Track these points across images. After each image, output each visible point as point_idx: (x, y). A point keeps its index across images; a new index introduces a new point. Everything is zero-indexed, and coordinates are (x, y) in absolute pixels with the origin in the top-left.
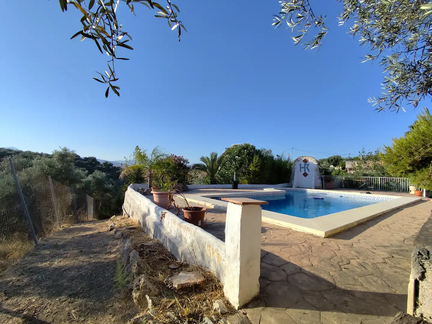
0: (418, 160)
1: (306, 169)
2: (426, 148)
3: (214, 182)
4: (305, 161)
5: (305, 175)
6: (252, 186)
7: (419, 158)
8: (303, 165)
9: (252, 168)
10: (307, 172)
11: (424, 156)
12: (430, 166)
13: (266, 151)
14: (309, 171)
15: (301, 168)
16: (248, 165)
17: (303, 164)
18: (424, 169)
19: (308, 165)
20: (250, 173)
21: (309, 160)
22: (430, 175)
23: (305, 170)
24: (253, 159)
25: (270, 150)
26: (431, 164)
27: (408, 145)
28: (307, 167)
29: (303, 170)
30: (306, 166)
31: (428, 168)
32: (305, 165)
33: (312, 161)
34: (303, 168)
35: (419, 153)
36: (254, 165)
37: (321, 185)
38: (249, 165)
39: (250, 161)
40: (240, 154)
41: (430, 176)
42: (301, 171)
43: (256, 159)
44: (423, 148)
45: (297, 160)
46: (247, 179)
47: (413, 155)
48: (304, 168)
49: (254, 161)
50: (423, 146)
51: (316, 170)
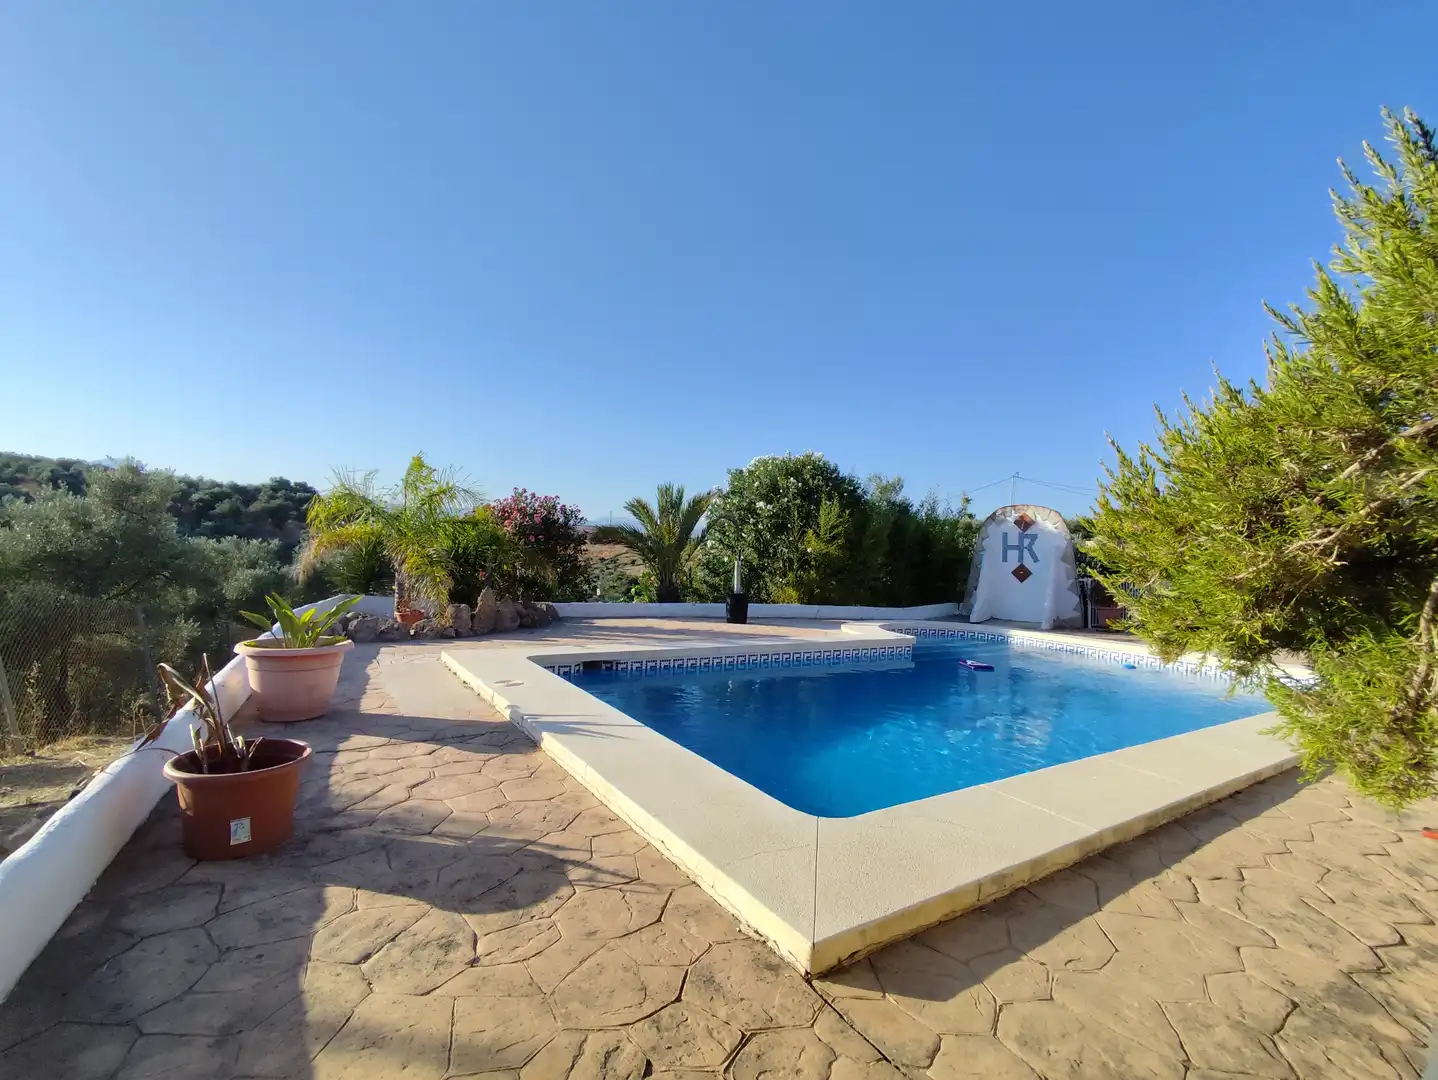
0: (1319, 567)
1: (1026, 553)
2: (1389, 460)
3: (670, 593)
4: (1024, 524)
5: (1022, 573)
6: (813, 610)
7: (1326, 552)
8: (1013, 540)
9: (812, 546)
10: (1028, 562)
11: (1367, 532)
12: (1423, 623)
13: (884, 482)
14: (1036, 560)
15: (1006, 548)
16: (802, 534)
17: (1014, 533)
18: (1367, 639)
19: (1034, 537)
20: (807, 562)
21: (1039, 518)
22: (1421, 696)
23: (1021, 558)
24: (818, 510)
25: (899, 480)
26: (1428, 604)
27: (1244, 438)
28: (1031, 545)
29: (1013, 555)
30: (1026, 542)
31: (1406, 634)
32: (1021, 538)
33: (1049, 524)
34: (1013, 547)
35: (1329, 504)
36: (822, 533)
37: (1078, 614)
38: (804, 533)
39: (809, 519)
40: (772, 492)
41: (1418, 705)
42: (1005, 559)
43: (829, 513)
44: (1366, 467)
45: (993, 517)
46: (798, 584)
47: (1280, 523)
48: (1020, 548)
49: (822, 521)
50: (1359, 444)
51: (1064, 559)
